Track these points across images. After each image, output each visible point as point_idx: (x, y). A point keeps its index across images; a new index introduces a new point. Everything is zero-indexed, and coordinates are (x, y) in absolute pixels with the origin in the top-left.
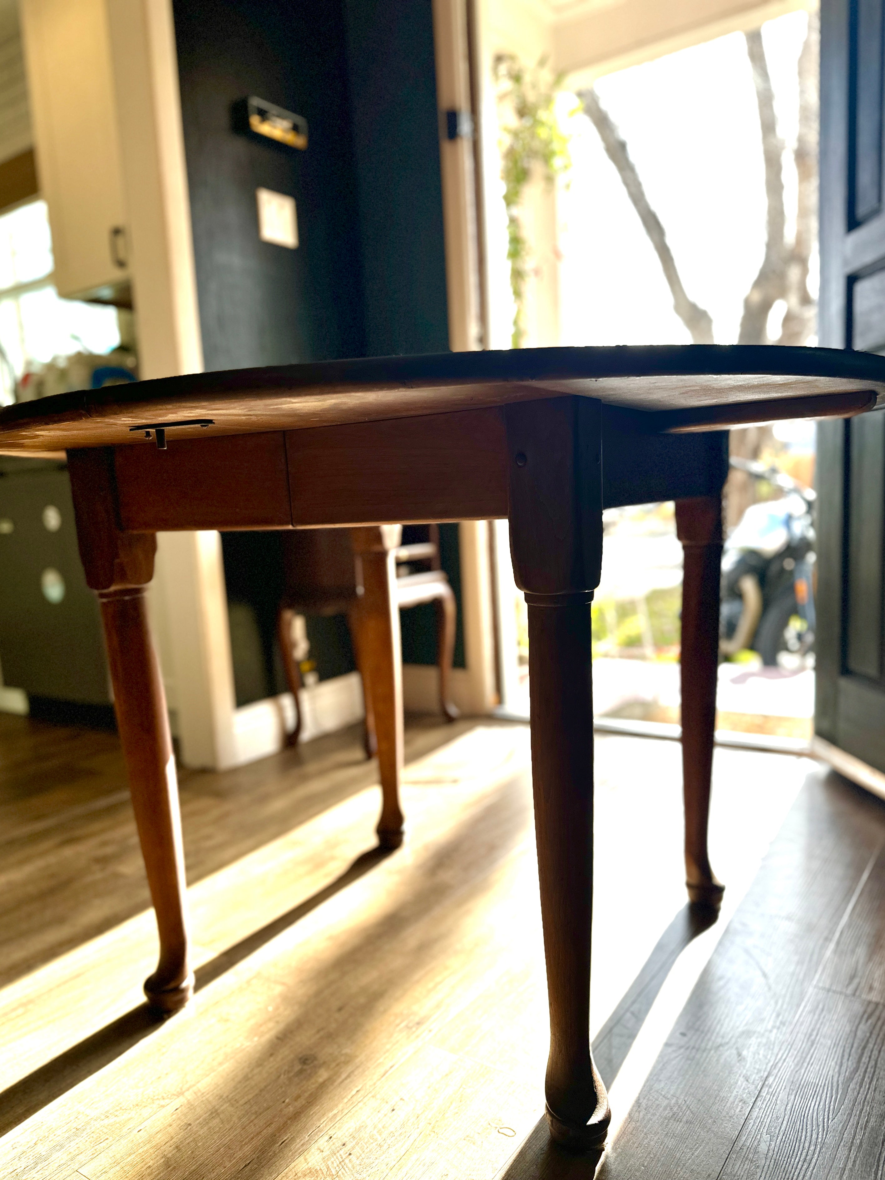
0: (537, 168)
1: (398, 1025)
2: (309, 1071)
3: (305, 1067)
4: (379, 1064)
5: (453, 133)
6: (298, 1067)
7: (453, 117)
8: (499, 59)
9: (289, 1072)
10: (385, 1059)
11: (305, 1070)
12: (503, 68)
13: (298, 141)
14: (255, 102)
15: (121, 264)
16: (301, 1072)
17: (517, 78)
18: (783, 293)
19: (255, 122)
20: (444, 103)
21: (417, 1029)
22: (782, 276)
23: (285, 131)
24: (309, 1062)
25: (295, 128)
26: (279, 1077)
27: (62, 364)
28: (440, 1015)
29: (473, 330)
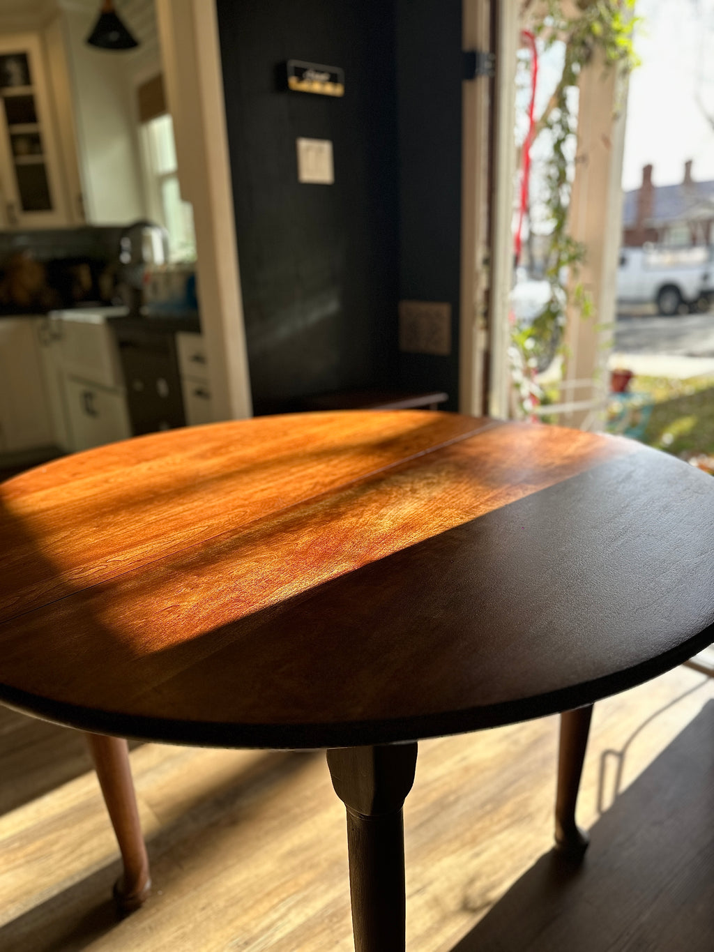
0: (598, 53)
13: (338, 90)
14: (296, 63)
19: (293, 83)
23: (325, 84)
25: (334, 79)
28: (265, 939)
29: (480, 253)
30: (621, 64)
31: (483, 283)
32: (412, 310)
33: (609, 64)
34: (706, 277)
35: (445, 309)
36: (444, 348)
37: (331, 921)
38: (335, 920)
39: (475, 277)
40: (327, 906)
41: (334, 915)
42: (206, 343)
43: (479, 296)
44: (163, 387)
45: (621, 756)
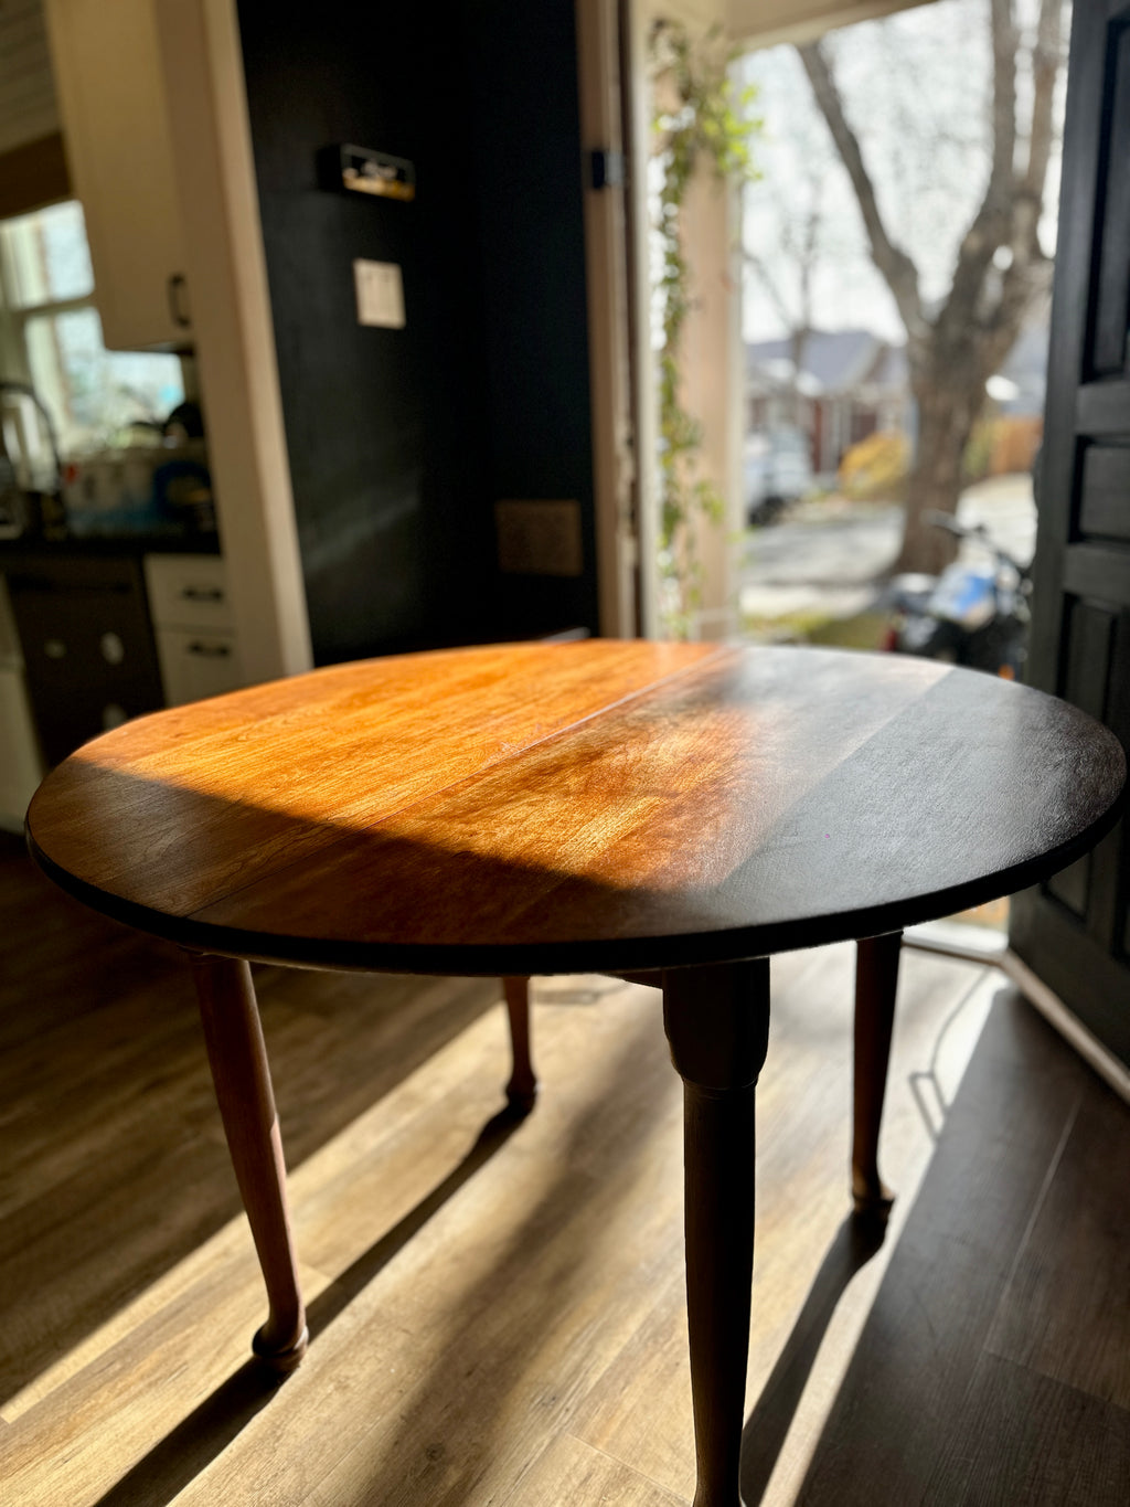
0: (704, 161)
1: (532, 1401)
2: (437, 1470)
3: (434, 1463)
4: (512, 1461)
5: (599, 181)
6: (425, 1463)
7: (599, 159)
8: (660, 24)
9: (416, 1470)
10: (518, 1453)
11: (434, 1468)
12: (663, 41)
13: (404, 192)
14: (350, 150)
15: (184, 322)
16: (429, 1469)
17: (681, 48)
18: (1007, 239)
19: (349, 175)
20: (588, 143)
21: (553, 1406)
22: (1008, 217)
23: (387, 181)
24: (436, 1455)
25: (401, 177)
26: (405, 1477)
27: (116, 457)
28: (579, 1386)
29: (621, 430)
30: (733, 178)
31: (626, 471)
32: (515, 514)
33: (719, 176)
34: (768, 477)
35: (569, 511)
36: (571, 565)
37: (656, 1342)
38: (661, 1340)
39: (614, 463)
40: (643, 1326)
41: (655, 1336)
42: (229, 570)
43: (622, 491)
44: (113, 648)
45: (931, 1075)
